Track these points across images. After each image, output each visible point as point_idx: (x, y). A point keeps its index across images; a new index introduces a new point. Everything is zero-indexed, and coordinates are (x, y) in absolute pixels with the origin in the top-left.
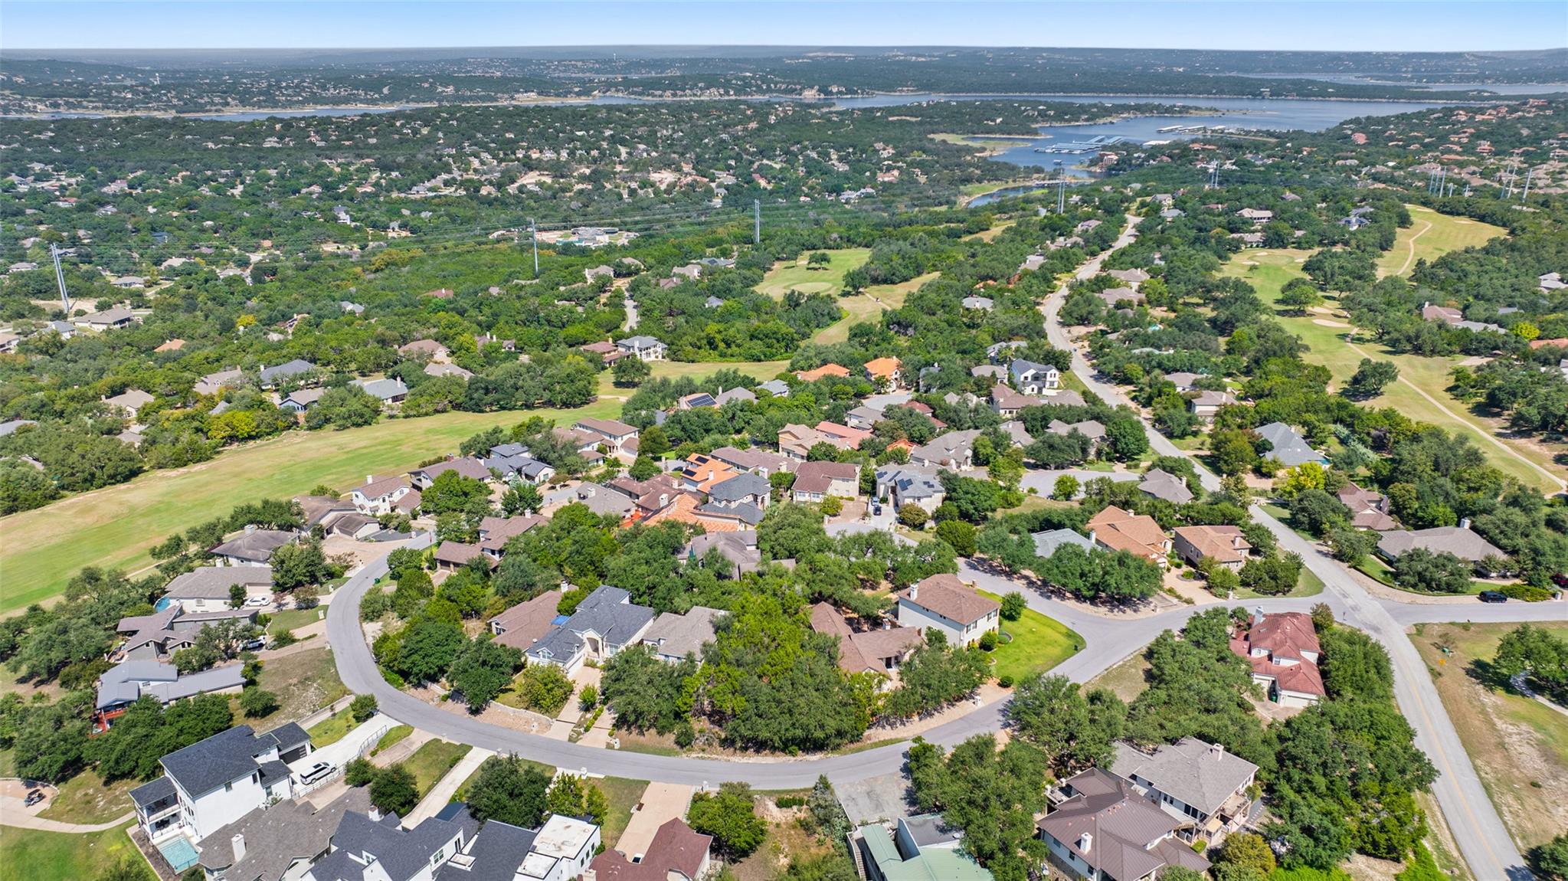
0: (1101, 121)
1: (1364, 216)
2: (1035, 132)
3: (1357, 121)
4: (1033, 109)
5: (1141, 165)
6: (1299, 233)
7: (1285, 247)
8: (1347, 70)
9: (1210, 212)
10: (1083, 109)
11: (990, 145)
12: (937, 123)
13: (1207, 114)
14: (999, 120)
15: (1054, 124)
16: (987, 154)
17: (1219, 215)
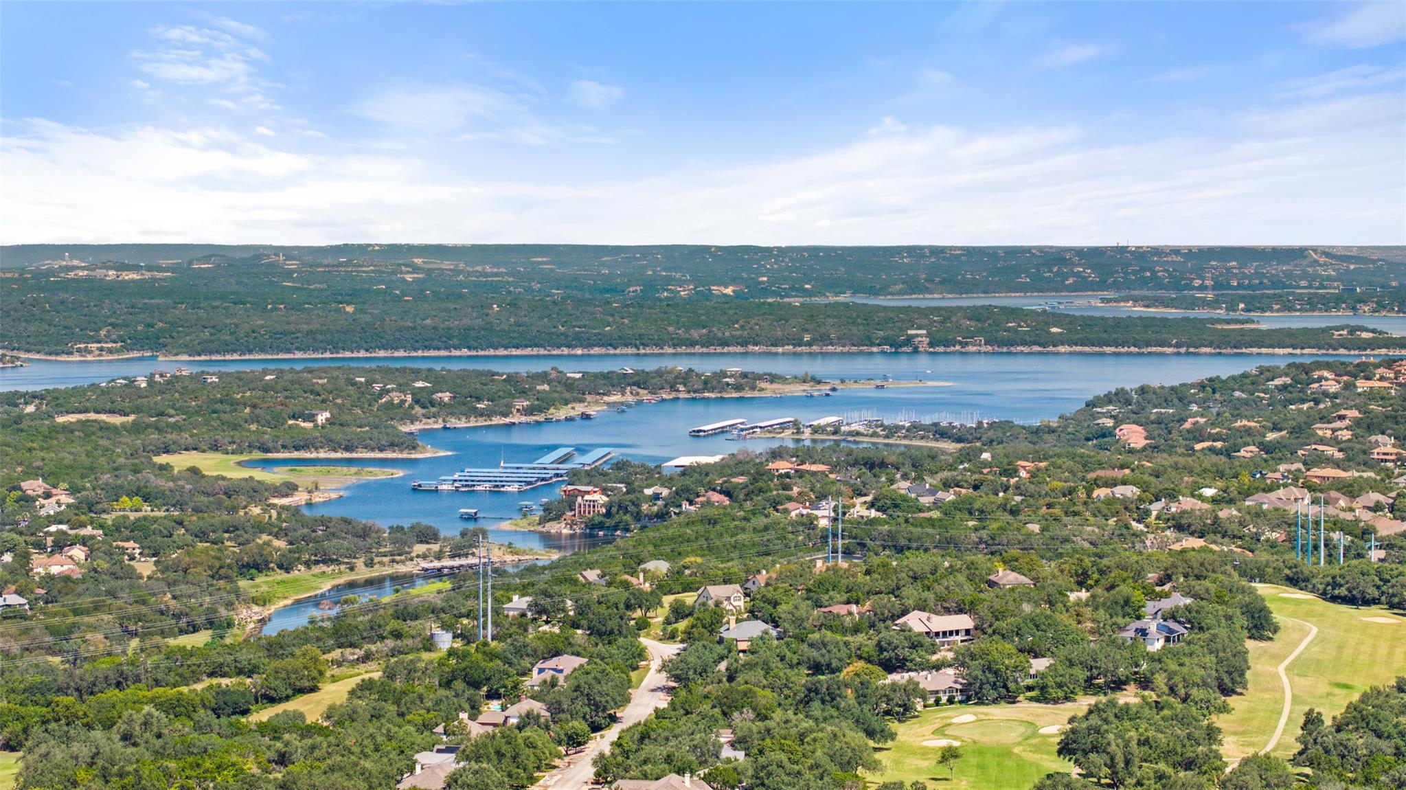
0: (562, 413)
1: (1172, 616)
2: (410, 443)
3: (1119, 397)
4: (401, 388)
5: (662, 516)
6: (1039, 665)
7: (1012, 700)
8: (1083, 285)
9: (832, 623)
10: (517, 386)
11: (304, 477)
12: (177, 428)
13: (798, 390)
14: (322, 417)
15: (453, 422)
16: (299, 498)
17: (856, 630)
